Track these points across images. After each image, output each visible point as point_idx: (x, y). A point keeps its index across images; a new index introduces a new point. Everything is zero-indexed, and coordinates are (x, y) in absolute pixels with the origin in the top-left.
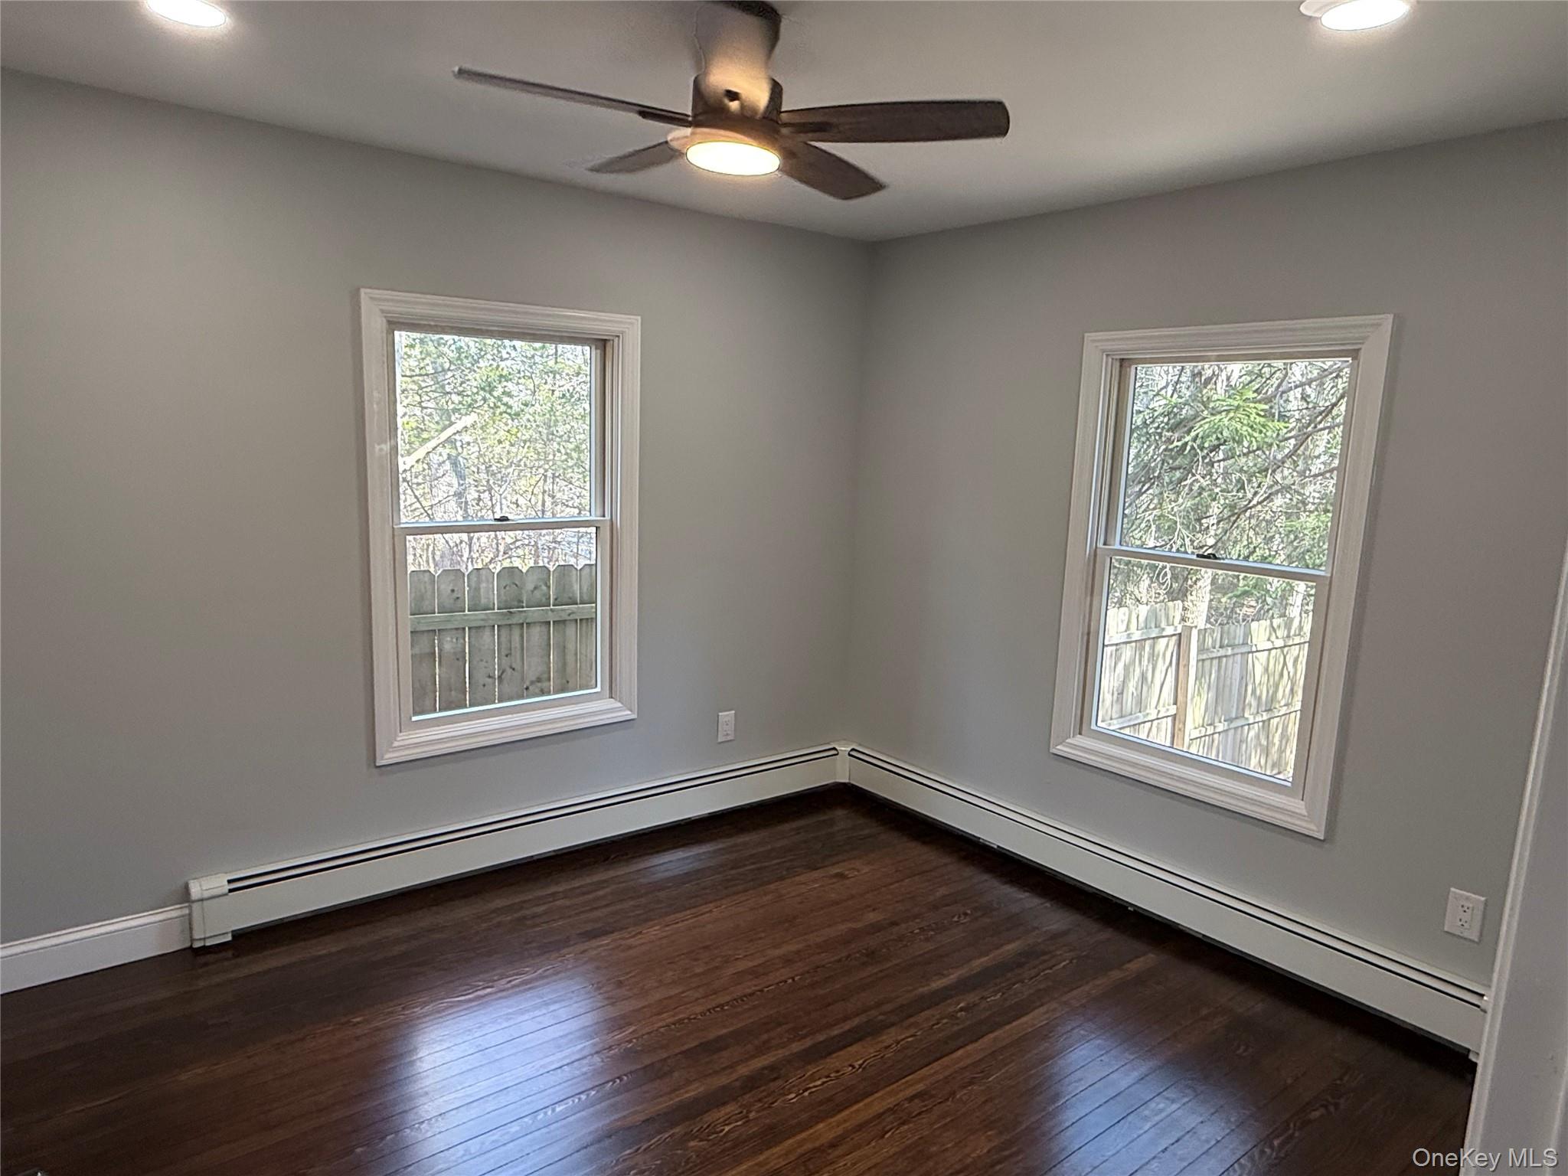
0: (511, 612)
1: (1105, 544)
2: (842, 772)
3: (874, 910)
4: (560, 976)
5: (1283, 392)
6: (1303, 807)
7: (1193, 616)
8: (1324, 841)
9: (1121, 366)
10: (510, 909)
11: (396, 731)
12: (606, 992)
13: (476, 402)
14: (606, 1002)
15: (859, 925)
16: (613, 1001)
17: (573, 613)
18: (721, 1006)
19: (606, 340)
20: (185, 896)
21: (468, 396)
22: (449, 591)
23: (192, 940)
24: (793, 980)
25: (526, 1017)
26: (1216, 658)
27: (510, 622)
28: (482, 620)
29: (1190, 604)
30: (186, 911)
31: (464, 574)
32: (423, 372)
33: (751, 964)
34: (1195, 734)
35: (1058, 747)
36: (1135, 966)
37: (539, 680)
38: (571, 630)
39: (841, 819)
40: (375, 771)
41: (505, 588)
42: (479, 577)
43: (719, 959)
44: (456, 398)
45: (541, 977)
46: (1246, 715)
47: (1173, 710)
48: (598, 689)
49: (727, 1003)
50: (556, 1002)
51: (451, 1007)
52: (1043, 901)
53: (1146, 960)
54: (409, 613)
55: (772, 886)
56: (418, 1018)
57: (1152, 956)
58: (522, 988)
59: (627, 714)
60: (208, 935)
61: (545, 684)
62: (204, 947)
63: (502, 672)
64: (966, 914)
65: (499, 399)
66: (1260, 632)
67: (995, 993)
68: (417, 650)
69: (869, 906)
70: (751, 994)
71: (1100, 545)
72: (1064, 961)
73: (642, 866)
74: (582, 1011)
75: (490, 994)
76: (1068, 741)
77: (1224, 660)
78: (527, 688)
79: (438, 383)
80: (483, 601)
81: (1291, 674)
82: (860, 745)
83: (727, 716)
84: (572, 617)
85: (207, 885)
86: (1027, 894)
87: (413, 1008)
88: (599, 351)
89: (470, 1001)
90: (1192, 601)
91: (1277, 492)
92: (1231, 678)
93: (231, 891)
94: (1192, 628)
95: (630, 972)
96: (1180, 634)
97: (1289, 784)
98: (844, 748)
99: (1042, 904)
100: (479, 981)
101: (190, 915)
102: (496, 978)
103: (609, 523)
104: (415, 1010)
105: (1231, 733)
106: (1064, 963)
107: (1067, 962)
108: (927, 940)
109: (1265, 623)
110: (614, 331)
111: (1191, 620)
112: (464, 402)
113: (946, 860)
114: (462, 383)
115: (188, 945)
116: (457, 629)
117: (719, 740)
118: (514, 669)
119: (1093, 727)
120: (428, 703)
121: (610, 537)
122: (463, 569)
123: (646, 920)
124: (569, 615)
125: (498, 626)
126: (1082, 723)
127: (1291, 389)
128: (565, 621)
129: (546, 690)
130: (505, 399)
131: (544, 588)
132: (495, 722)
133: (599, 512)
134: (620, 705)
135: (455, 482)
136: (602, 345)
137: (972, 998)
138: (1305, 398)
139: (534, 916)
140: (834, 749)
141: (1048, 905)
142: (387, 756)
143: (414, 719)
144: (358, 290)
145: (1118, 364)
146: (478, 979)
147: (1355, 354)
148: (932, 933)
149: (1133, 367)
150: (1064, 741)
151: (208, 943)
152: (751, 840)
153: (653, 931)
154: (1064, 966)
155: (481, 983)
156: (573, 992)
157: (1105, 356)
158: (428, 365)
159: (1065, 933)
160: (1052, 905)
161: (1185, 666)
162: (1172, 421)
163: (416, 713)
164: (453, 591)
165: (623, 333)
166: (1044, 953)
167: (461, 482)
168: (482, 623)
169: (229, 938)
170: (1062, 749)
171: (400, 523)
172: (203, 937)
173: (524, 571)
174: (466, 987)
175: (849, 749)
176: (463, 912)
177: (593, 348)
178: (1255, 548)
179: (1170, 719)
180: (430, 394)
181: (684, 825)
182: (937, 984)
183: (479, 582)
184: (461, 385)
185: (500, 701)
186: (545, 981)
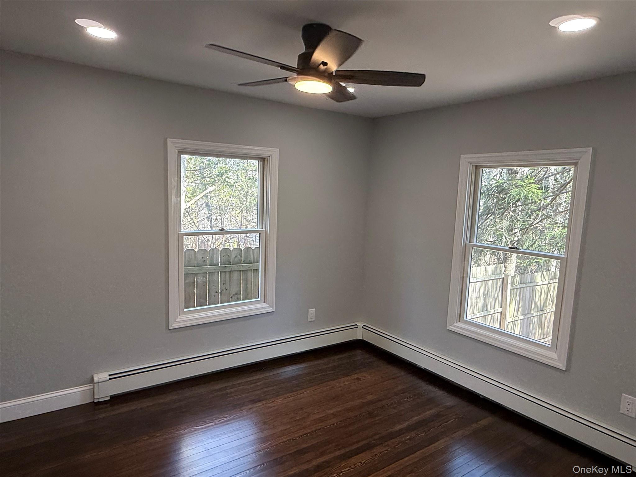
0: (225, 266)
1: (470, 242)
2: (359, 335)
3: (371, 394)
4: (240, 419)
5: (546, 178)
6: (556, 356)
7: (509, 270)
8: (565, 371)
9: (476, 168)
10: (220, 390)
11: (177, 315)
12: (258, 427)
13: (215, 181)
14: (259, 431)
15: (365, 401)
16: (262, 431)
17: (250, 267)
18: (306, 434)
19: (264, 158)
20: (92, 381)
21: (212, 178)
22: (201, 258)
23: (94, 399)
24: (337, 424)
25: (226, 436)
26: (519, 288)
27: (225, 270)
28: (214, 269)
29: (508, 265)
30: (92, 387)
31: (207, 251)
32: (195, 169)
33: (319, 416)
34: (510, 320)
35: (450, 327)
36: (484, 422)
37: (236, 294)
38: (249, 274)
39: (359, 355)
40: (168, 331)
41: (224, 256)
42: (213, 252)
43: (306, 414)
44: (208, 179)
45: (233, 419)
46: (532, 312)
47: (500, 310)
48: (259, 299)
49: (309, 433)
50: (238, 430)
51: (196, 431)
52: (444, 392)
53: (488, 420)
54: (184, 266)
55: (329, 383)
56: (182, 435)
57: (491, 418)
58: (225, 424)
59: (271, 309)
60: (100, 397)
61: (239, 296)
62: (99, 402)
63: (222, 291)
64: (410, 397)
65: (225, 180)
66: (538, 277)
67: (422, 433)
68: (187, 281)
69: (369, 393)
70: (320, 429)
71: (468, 242)
72: (452, 419)
73: (276, 372)
74: (249, 434)
75: (212, 425)
76: (455, 324)
77: (522, 289)
78: (232, 297)
79: (201, 173)
80: (215, 262)
81: (552, 295)
82: (367, 324)
83: (312, 311)
84: (250, 269)
85: (101, 376)
86: (437, 389)
87: (180, 431)
88: (262, 163)
89: (203, 428)
90: (509, 264)
91: (544, 219)
92: (525, 297)
93: (110, 379)
94: (509, 275)
95: (269, 418)
96: (503, 278)
97: (550, 346)
98: (360, 325)
99: (443, 394)
100: (207, 420)
101: (93, 389)
102: (214, 419)
103: (265, 231)
104: (181, 431)
105: (526, 320)
106: (452, 420)
107: (454, 420)
108: (394, 408)
109: (540, 274)
110: (268, 155)
111: (508, 272)
112: (211, 181)
113: (403, 373)
114: (210, 173)
115: (92, 401)
116: (204, 273)
117: (309, 320)
118: (226, 289)
119: (465, 319)
120: (192, 303)
121: (265, 237)
122: (207, 249)
123: (277, 396)
124: (249, 268)
125: (221, 272)
126: (460, 316)
127: (550, 176)
128: (247, 270)
129: (239, 298)
130: (227, 180)
131: (239, 257)
132: (217, 312)
133: (261, 227)
134: (268, 306)
135: (207, 212)
136: (263, 160)
137: (413, 434)
138: (556, 180)
139: (231, 393)
140: (356, 325)
141: (446, 394)
142: (174, 325)
143: (185, 310)
144: (167, 139)
145: (475, 168)
146: (207, 419)
147: (576, 164)
148: (396, 405)
149: (481, 169)
150: (452, 324)
151: (101, 400)
152: (321, 363)
153: (279, 401)
154: (452, 422)
155: (208, 421)
156: (245, 426)
157: (469, 165)
158: (197, 166)
159: (452, 407)
160: (447, 394)
161: (505, 291)
162: (499, 189)
163: (186, 308)
164: (203, 258)
165: (271, 155)
166: (444, 416)
167: (210, 212)
168: (213, 271)
169: (109, 398)
170: (451, 328)
171: (181, 231)
172: (98, 398)
173: (231, 250)
174: (202, 422)
175: (363, 325)
176: (202, 390)
177: (260, 161)
178: (535, 241)
179: (499, 313)
180: (198, 178)
181: (294, 356)
182: (398, 427)
183: (213, 255)
184: (210, 174)
185: (221, 303)
186: (234, 421)
